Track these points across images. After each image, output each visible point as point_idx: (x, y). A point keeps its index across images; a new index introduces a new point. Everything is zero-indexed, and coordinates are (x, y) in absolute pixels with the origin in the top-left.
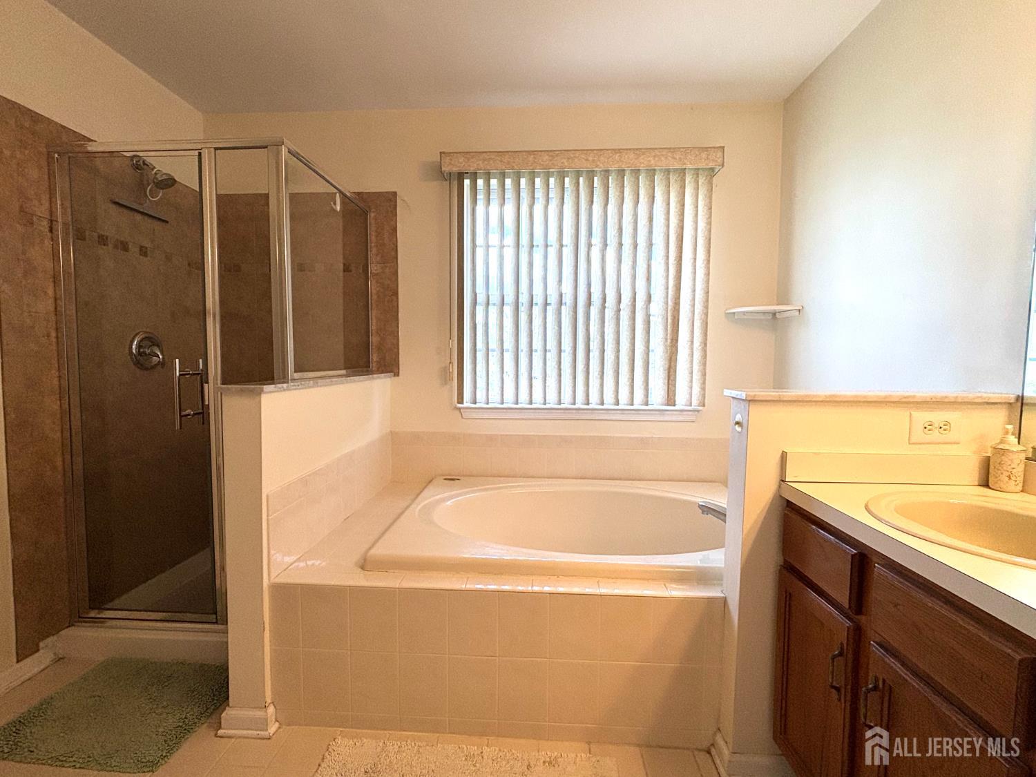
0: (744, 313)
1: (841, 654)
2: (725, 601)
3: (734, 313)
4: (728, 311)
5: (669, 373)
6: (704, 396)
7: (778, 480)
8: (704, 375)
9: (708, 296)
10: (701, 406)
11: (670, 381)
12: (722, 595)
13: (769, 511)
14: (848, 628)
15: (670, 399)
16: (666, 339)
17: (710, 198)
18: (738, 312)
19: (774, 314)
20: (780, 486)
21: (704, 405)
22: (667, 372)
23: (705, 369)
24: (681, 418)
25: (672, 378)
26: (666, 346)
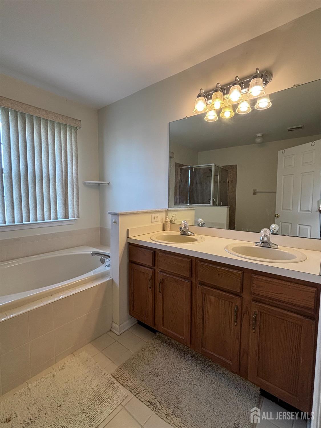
0: (90, 183)
1: (151, 278)
2: (112, 280)
3: (86, 183)
4: (84, 182)
5: (65, 205)
6: (79, 214)
7: (126, 237)
8: (78, 206)
9: (78, 176)
10: (78, 218)
11: (66, 209)
12: (111, 279)
13: (125, 248)
14: (153, 271)
15: (66, 216)
16: (63, 192)
17: (77, 138)
18: (87, 183)
19: (99, 184)
20: (127, 240)
21: (79, 217)
22: (64, 205)
23: (78, 204)
24: (70, 223)
25: (66, 208)
26: (63, 195)
